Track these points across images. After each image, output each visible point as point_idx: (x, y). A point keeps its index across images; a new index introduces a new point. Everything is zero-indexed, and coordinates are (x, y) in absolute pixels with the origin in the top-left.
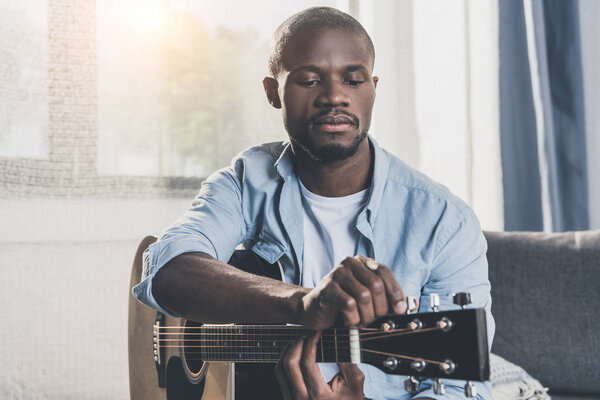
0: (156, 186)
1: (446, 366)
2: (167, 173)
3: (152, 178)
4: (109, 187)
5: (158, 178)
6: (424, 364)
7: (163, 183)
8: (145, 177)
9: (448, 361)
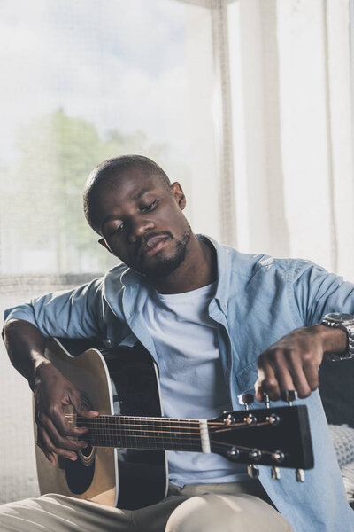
0: (54, 284)
1: (277, 456)
2: (65, 271)
3: (49, 276)
4: (11, 287)
5: (55, 277)
6: (260, 453)
7: (59, 281)
8: (43, 277)
9: (278, 451)
